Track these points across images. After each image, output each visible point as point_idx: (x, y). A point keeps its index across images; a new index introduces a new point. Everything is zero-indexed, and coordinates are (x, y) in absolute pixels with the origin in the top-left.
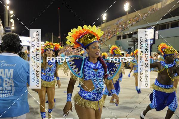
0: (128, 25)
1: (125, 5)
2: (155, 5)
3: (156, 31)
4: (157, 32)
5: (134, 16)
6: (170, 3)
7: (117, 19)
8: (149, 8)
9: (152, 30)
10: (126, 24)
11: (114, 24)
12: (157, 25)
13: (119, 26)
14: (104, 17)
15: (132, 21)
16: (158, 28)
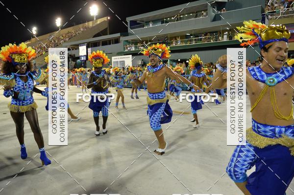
0: (61, 41)
1: (56, 20)
2: (86, 23)
3: (89, 47)
4: (89, 49)
5: (67, 32)
6: (100, 23)
7: (49, 34)
8: (81, 26)
9: (84, 47)
10: (59, 39)
11: (45, 40)
12: (89, 42)
13: (51, 41)
14: (34, 30)
15: (65, 37)
16: (90, 45)
